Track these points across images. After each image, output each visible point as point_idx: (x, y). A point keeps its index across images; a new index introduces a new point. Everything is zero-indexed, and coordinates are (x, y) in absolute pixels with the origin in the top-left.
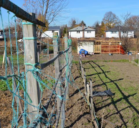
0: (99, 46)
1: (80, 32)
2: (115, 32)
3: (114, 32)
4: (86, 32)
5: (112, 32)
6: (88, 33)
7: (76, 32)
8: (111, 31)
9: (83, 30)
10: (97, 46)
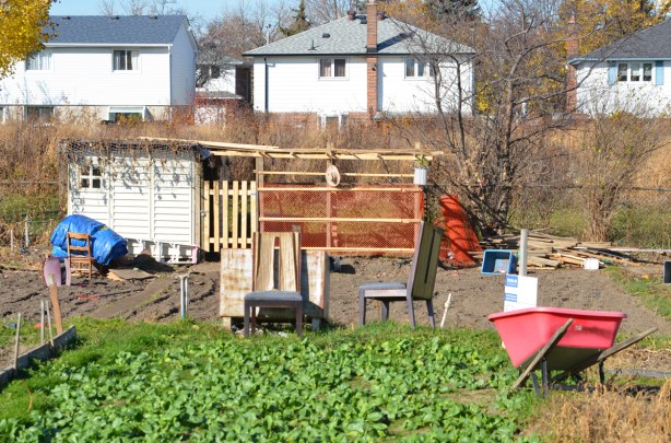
0: (244, 192)
1: (350, 67)
2: (648, 66)
3: (636, 66)
4: (400, 67)
5: (622, 66)
6: (409, 73)
7: (315, 67)
8: (612, 64)
9: (375, 54)
10: (225, 192)
